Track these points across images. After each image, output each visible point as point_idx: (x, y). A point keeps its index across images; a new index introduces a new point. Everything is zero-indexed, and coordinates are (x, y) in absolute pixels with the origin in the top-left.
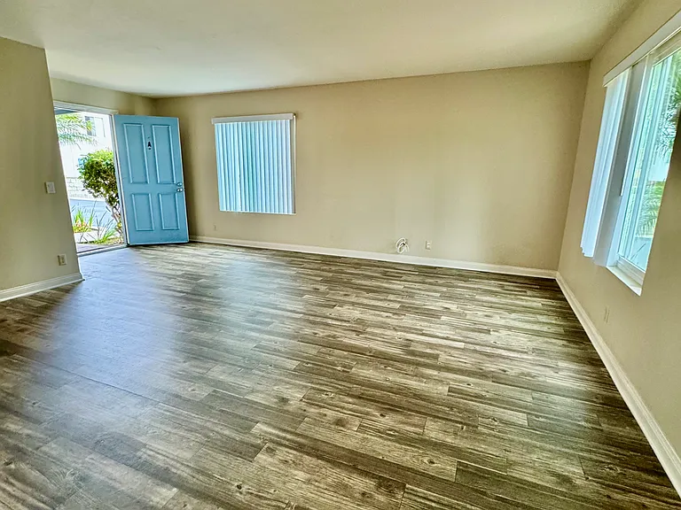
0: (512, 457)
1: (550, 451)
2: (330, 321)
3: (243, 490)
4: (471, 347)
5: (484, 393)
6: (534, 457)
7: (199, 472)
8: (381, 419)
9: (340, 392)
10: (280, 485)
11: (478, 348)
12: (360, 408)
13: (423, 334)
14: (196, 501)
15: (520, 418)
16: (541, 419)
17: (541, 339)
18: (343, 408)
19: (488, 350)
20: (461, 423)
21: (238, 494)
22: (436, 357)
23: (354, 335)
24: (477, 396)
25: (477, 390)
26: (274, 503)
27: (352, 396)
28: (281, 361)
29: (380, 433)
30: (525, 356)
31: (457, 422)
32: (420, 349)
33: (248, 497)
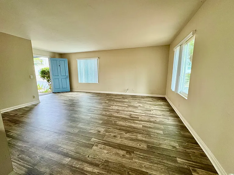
0: (161, 142)
1: (169, 140)
2: (110, 110)
3: (90, 157)
4: (147, 115)
5: (151, 126)
6: (166, 142)
7: (76, 153)
8: (126, 135)
9: (114, 128)
10: (100, 155)
11: (148, 115)
12: (120, 132)
13: (134, 112)
14: (76, 161)
15: (161, 132)
16: (166, 132)
17: (164, 112)
18: (115, 133)
19: (151, 115)
20: (146, 134)
21: (88, 158)
22: (138, 118)
23: (116, 113)
24: (150, 127)
25: (150, 126)
26: (99, 160)
27: (118, 129)
28: (97, 121)
29: (126, 138)
30: (160, 116)
31: (145, 134)
32: (134, 116)
33: (91, 159)
